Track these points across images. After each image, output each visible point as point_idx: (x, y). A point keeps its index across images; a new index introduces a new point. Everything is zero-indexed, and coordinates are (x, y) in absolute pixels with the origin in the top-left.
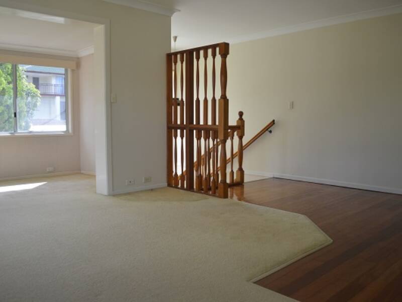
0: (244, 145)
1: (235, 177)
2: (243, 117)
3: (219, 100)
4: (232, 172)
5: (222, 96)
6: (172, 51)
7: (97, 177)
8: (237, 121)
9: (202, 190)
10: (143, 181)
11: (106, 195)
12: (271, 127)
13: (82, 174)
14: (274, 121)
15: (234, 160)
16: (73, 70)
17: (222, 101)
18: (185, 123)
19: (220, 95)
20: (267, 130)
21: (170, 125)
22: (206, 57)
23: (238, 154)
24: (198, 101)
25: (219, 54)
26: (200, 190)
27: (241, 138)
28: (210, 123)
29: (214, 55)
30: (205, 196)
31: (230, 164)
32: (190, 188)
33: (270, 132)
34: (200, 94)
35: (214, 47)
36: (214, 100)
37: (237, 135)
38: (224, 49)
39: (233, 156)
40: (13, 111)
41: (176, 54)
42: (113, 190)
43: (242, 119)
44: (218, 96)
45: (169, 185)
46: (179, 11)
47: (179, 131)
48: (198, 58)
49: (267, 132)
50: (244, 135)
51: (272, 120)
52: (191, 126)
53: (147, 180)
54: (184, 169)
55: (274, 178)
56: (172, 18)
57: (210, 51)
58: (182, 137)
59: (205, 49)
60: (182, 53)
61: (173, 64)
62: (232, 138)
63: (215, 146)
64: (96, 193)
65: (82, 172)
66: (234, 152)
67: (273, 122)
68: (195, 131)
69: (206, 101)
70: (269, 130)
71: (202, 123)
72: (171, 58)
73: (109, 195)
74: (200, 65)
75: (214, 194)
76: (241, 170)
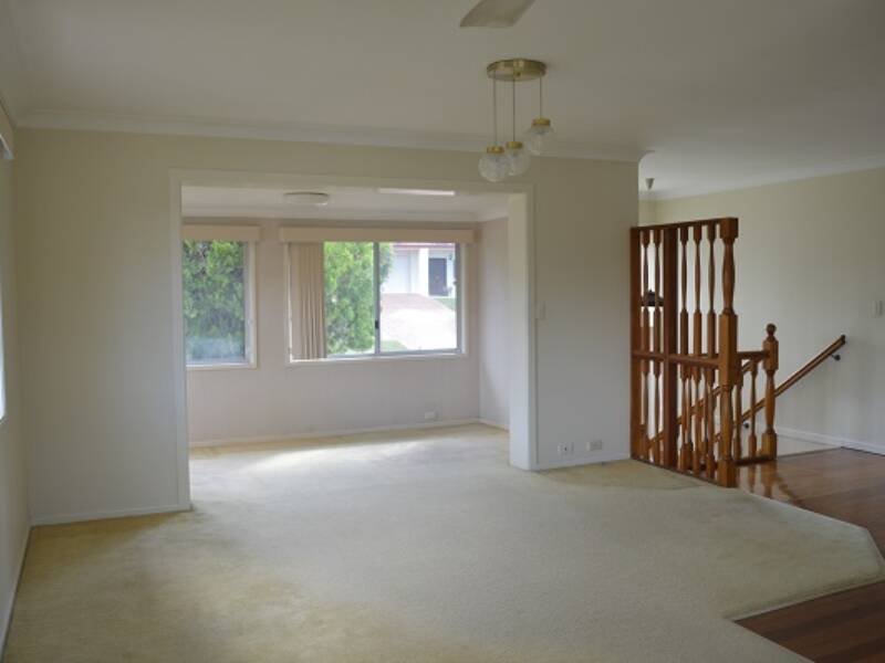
0: (777, 387)
1: (759, 447)
2: (776, 335)
3: (720, 316)
4: (753, 438)
5: (725, 309)
6: (641, 225)
7: (511, 432)
8: (765, 342)
9: (691, 468)
10: (588, 447)
11: (525, 471)
12: (838, 348)
13: (483, 424)
14: (843, 338)
15: (758, 414)
16: (468, 245)
17: (726, 318)
18: (662, 350)
19: (722, 308)
20: (830, 354)
21: (637, 353)
22: (698, 239)
23: (766, 403)
24: (685, 314)
25: (721, 236)
26: (688, 468)
27: (771, 373)
28: (704, 350)
29: (712, 238)
30: (694, 480)
31: (749, 422)
32: (671, 463)
33: (838, 358)
34: (688, 302)
35: (711, 224)
36: (712, 315)
37: (764, 367)
38: (730, 229)
39: (755, 407)
40: (373, 320)
41: (646, 230)
42: (538, 462)
43: (774, 339)
44: (719, 309)
45: (635, 456)
46: (653, 151)
47: (652, 364)
48: (685, 240)
49: (830, 359)
50: (777, 368)
51: (838, 337)
52: (673, 356)
53: (597, 446)
54: (661, 429)
55: (843, 448)
56: (640, 165)
57: (705, 229)
58: (657, 374)
59: (698, 225)
60: (657, 229)
61: (642, 247)
62: (754, 374)
63: (710, 397)
64: (508, 464)
65: (482, 421)
66: (758, 400)
67: (842, 340)
68: (679, 366)
69: (698, 315)
70: (834, 354)
71: (691, 350)
72: (637, 236)
73: (532, 471)
74: (688, 251)
75: (711, 479)
76: (771, 433)
